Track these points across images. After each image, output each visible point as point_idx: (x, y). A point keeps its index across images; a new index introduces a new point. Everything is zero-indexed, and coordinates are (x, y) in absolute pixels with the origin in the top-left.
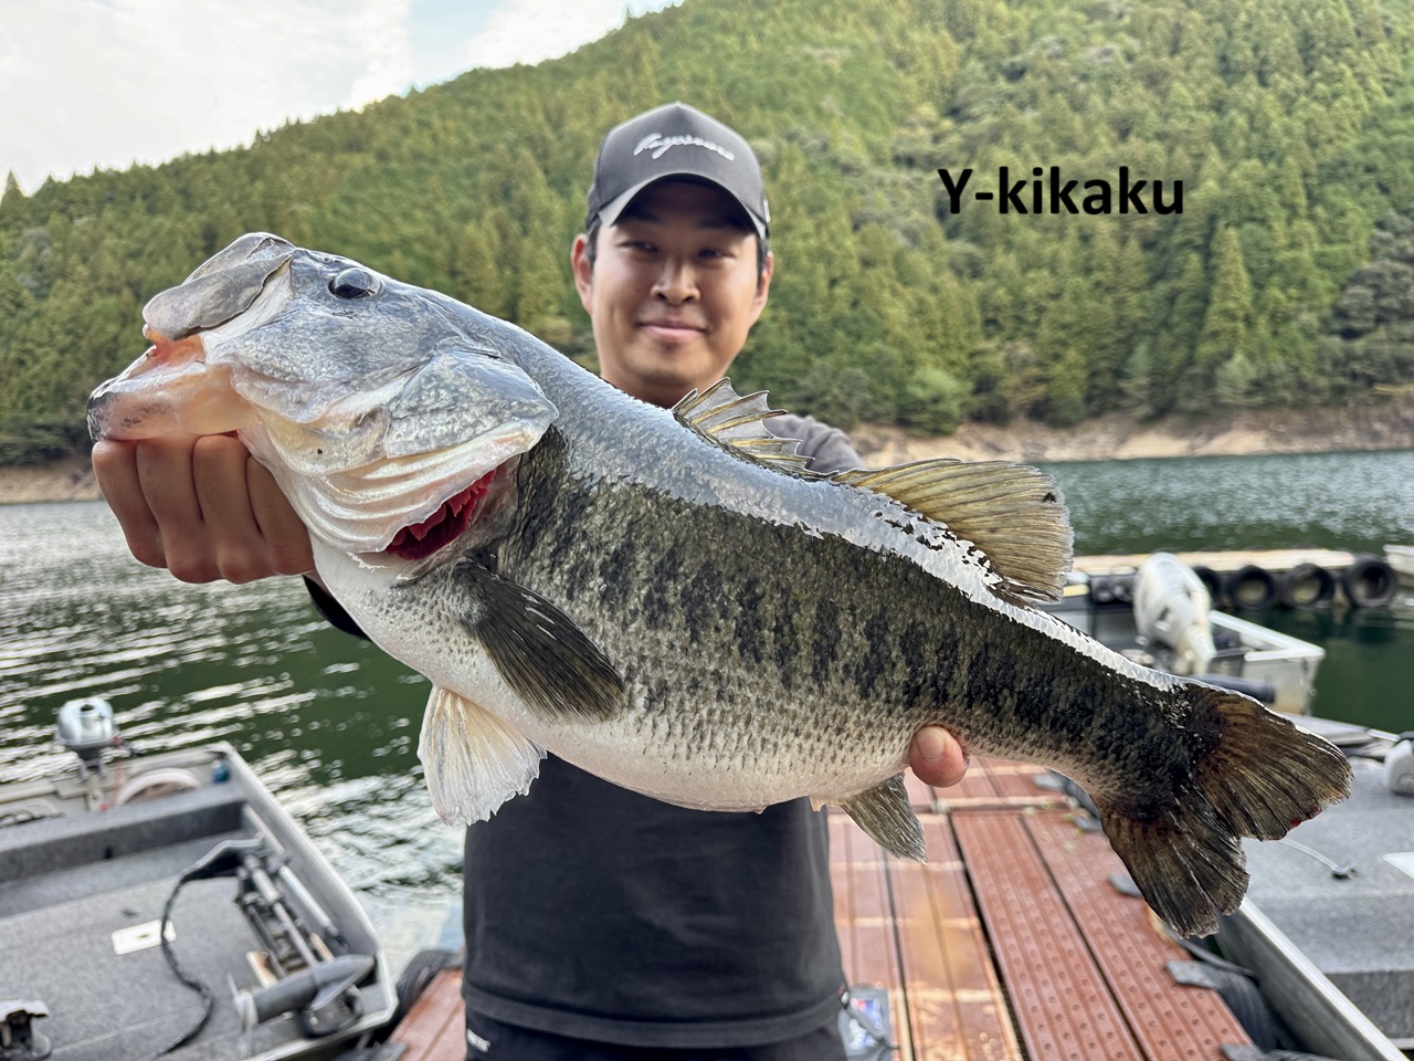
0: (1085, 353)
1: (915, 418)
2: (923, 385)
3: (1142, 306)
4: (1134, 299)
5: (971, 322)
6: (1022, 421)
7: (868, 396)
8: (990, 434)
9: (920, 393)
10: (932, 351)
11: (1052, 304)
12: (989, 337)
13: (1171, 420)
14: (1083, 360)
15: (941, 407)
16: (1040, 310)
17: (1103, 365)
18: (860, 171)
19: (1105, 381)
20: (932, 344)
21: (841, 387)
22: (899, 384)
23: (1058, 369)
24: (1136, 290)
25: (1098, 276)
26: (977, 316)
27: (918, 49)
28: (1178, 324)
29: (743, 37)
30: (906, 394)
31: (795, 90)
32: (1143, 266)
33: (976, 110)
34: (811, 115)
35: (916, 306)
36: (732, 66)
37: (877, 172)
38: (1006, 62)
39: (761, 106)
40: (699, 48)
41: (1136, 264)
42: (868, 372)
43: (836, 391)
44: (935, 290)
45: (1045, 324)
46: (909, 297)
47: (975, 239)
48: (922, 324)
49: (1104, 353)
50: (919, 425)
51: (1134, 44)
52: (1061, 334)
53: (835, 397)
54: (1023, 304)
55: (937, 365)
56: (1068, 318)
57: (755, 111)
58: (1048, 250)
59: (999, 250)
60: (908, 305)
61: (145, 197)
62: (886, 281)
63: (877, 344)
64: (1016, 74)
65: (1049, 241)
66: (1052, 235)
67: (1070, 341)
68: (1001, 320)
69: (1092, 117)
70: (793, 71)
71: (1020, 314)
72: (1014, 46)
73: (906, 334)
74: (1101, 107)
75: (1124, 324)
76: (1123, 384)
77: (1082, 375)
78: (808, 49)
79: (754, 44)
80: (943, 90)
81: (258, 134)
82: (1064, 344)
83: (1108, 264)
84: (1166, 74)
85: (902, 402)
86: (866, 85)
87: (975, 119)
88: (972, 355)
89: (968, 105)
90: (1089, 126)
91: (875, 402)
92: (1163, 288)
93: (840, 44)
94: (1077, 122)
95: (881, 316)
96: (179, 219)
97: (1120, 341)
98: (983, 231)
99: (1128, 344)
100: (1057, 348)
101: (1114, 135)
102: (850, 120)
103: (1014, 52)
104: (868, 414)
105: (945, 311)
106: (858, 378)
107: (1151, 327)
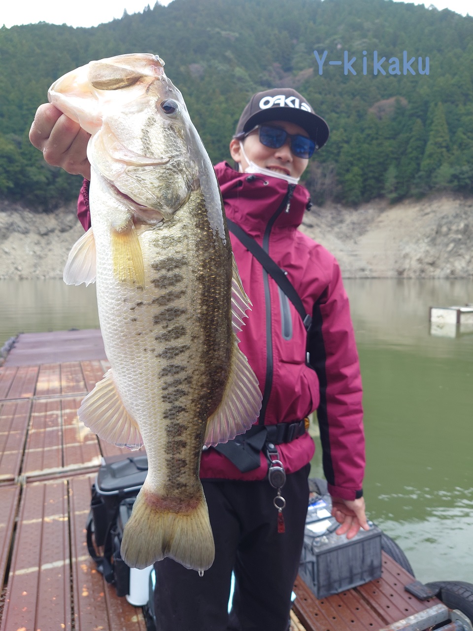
3: (391, 146)
6: (331, 203)
14: (361, 172)
16: (339, 148)
17: (371, 175)
19: (372, 182)
23: (349, 176)
24: (387, 138)
25: (370, 132)
28: (411, 153)
31: (212, 46)
32: (391, 128)
39: (195, 52)
41: (388, 126)
45: (342, 154)
49: (372, 169)
56: (353, 151)
57: (192, 53)
58: (343, 121)
65: (343, 117)
67: (355, 162)
70: (211, 38)
75: (382, 154)
77: (360, 179)
78: (217, 30)
83: (373, 126)
86: (247, 50)
92: (401, 137)
93: (234, 31)
97: (380, 163)
99: (385, 165)
100: (349, 166)
102: (241, 64)
107: (395, 156)
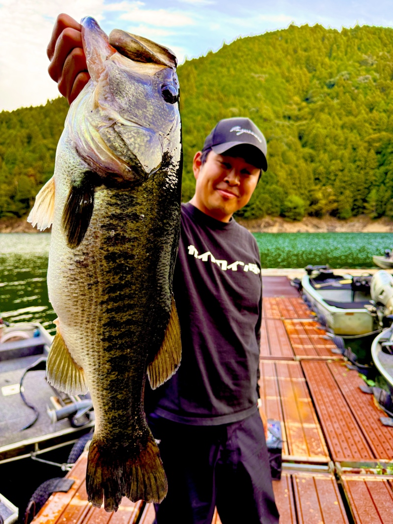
0: (352, 192)
1: (287, 214)
2: (291, 202)
3: (374, 175)
4: (371, 173)
5: (310, 179)
6: (327, 217)
7: (270, 205)
8: (315, 221)
9: (290, 205)
10: (295, 189)
11: (340, 174)
12: (316, 184)
13: (383, 219)
14: (352, 195)
15: (297, 210)
16: (336, 175)
17: (359, 197)
18: (270, 121)
19: (359, 203)
20: (295, 187)
21: (260, 202)
22: (282, 201)
23: (342, 198)
24: (372, 169)
25: (358, 163)
26: (312, 177)
27: (294, 75)
28: (388, 182)
29: (228, 69)
30: (284, 205)
31: (247, 90)
32: (376, 160)
33: (315, 99)
34: (253, 99)
35: (289, 172)
36: (224, 80)
37: (277, 121)
38: (327, 81)
39: (234, 95)
40: (212, 73)
41: (374, 159)
42: (270, 196)
43: (258, 203)
44: (296, 166)
45: (337, 180)
46: (287, 169)
47: (313, 148)
48: (291, 179)
49: (360, 192)
50: (288, 217)
51: (377, 75)
52: (343, 184)
53: (257, 206)
54: (330, 173)
55: (296, 194)
56: (346, 179)
57: (232, 97)
58: (340, 153)
59: (322, 152)
60: (287, 172)
61: (7, 122)
62: (278, 162)
63: (274, 186)
64: (331, 86)
65: (341, 149)
66: (342, 147)
67: (347, 187)
68: (321, 178)
69: (359, 103)
70: (247, 82)
71: (328, 176)
72: (331, 75)
73: (285, 183)
74: (363, 99)
75: (367, 182)
76: (365, 204)
77: (351, 200)
78: (253, 74)
79: (232, 71)
80: (303, 91)
81: (48, 100)
82: (344, 188)
83: (362, 159)
84: (389, 87)
85: (283, 207)
86: (274, 88)
87: (314, 102)
88: (309, 191)
89: (312, 97)
90: (358, 106)
91: (272, 207)
92: (383, 169)
93: (265, 73)
94: (354, 104)
95: (276, 175)
96: (19, 131)
97: (366, 188)
98: (316, 145)
99: (369, 189)
100: (342, 190)
101: (368, 110)
102: (268, 101)
103: (331, 77)
104: (269, 212)
105: (300, 174)
106: (267, 198)
107: (378, 183)
